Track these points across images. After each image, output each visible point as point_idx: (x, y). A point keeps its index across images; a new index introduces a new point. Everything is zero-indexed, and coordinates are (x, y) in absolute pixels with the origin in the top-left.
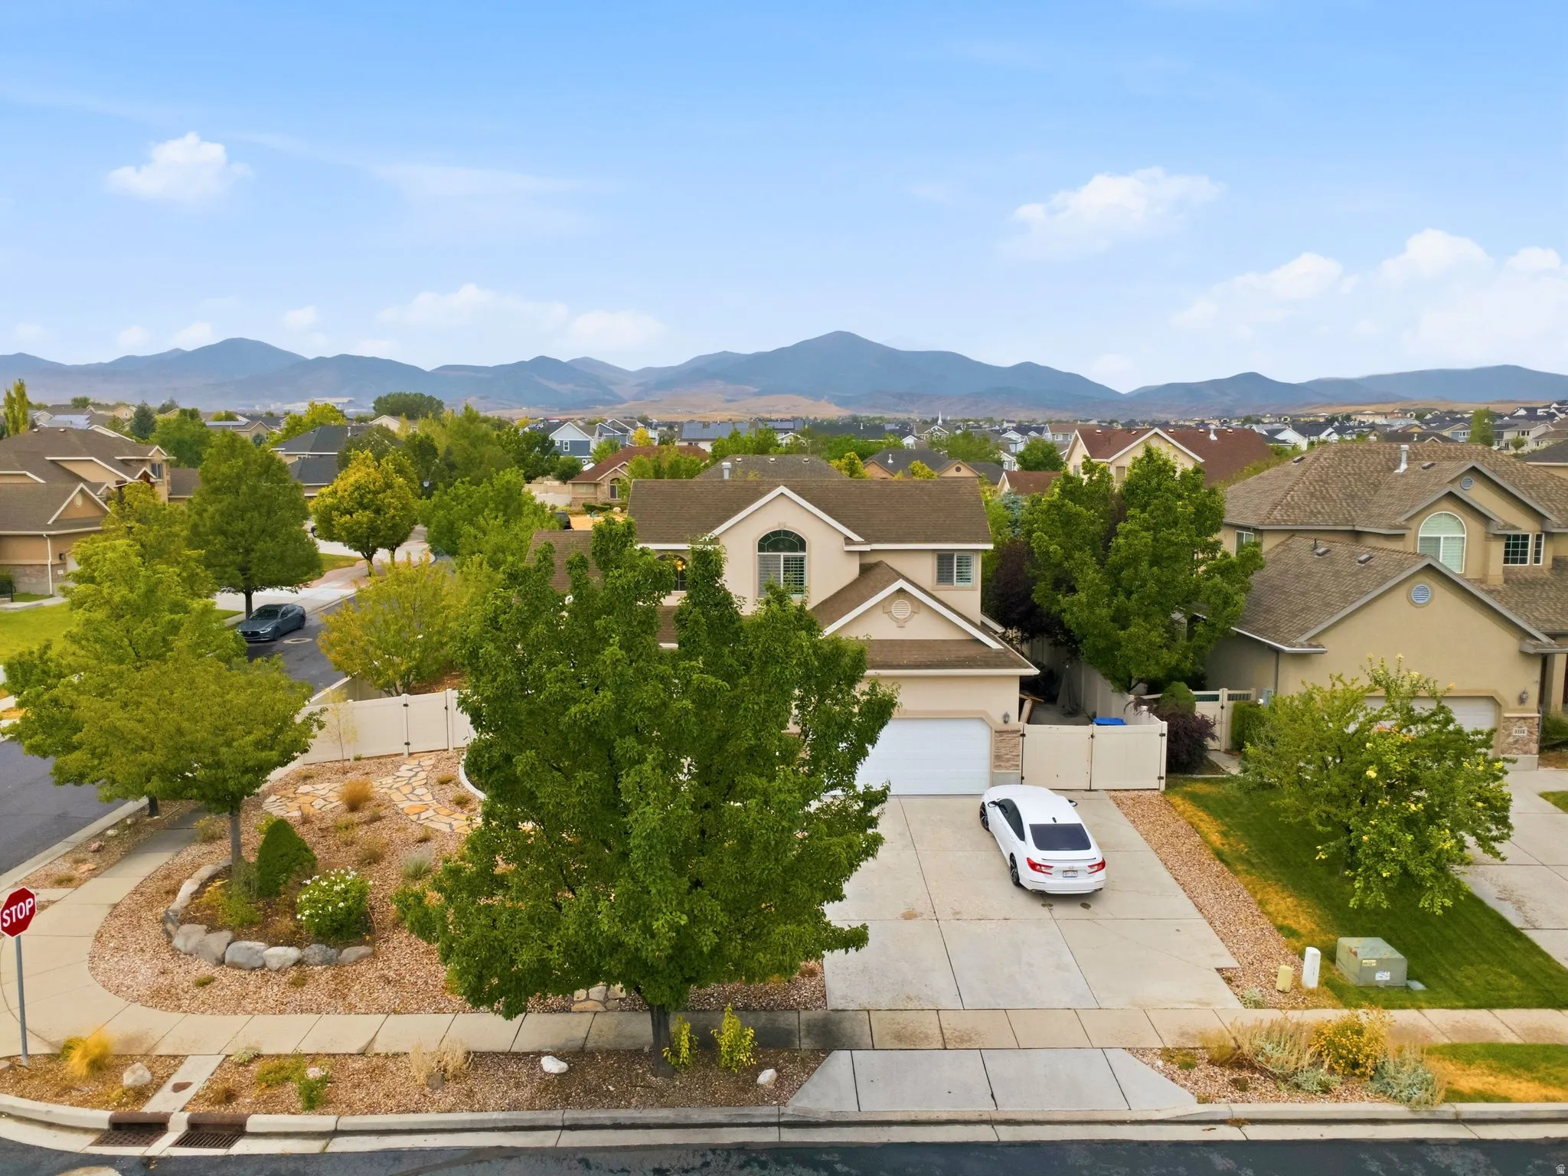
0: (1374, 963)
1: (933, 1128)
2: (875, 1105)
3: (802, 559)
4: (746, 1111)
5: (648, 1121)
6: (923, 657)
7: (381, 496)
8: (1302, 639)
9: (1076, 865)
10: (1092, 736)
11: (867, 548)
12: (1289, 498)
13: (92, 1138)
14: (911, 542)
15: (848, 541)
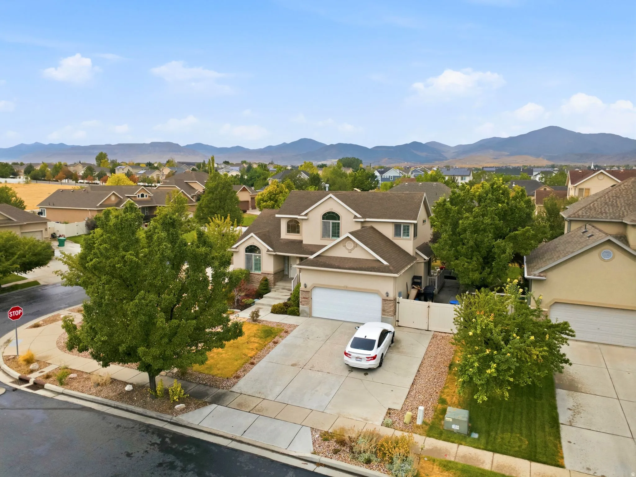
0: (451, 420)
1: (215, 437)
2: (206, 425)
3: (339, 224)
4: (163, 415)
5: (135, 411)
6: (355, 266)
7: (278, 196)
8: (537, 272)
9: (361, 356)
10: (429, 307)
11: (362, 220)
12: (591, 205)
13: (12, 380)
14: (382, 218)
15: (355, 217)
